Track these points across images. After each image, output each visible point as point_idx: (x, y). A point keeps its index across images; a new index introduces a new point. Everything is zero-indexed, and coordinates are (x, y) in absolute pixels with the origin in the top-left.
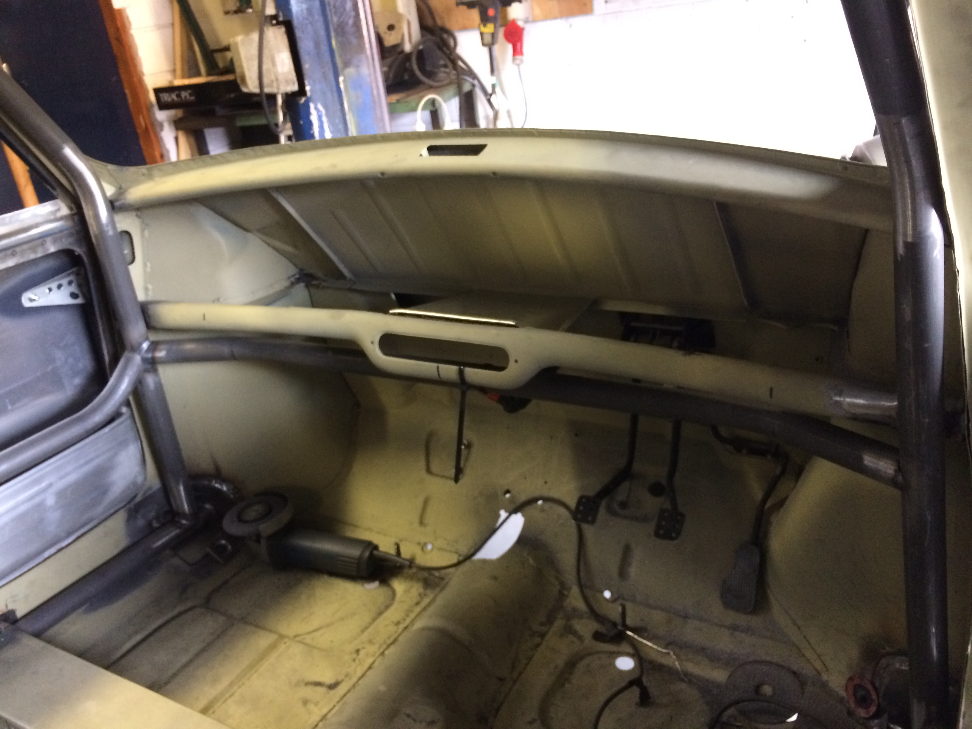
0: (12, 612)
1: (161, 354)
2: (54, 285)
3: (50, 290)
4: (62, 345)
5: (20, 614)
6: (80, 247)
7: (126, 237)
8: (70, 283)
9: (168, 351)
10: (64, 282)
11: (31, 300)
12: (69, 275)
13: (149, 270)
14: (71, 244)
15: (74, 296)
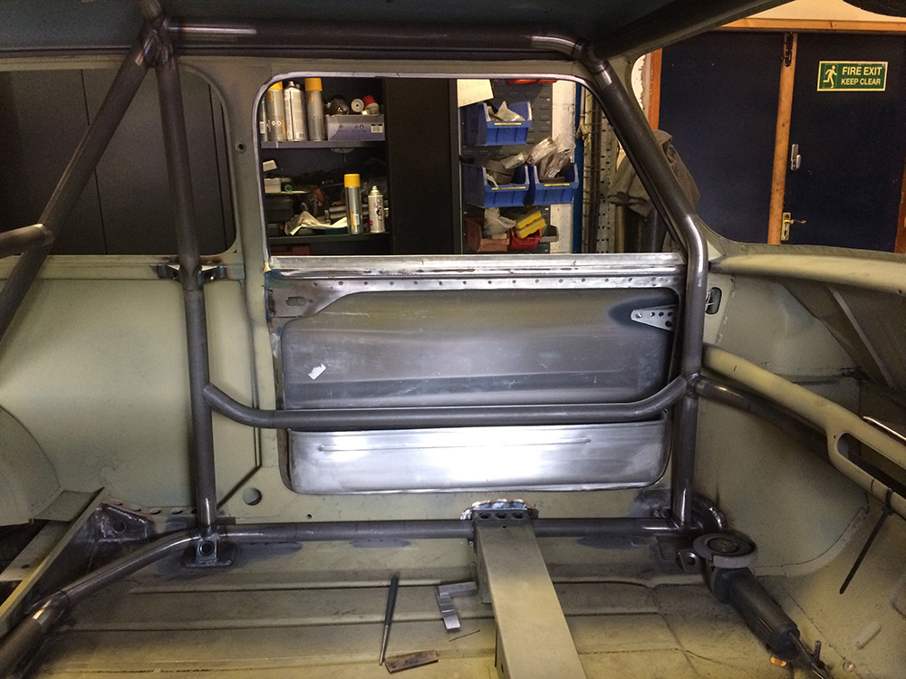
0: (537, 512)
1: (701, 387)
2: (657, 312)
3: (653, 314)
4: (647, 355)
5: (541, 516)
6: (678, 290)
7: (718, 294)
8: (669, 314)
9: (706, 386)
10: (666, 312)
11: (638, 317)
12: (670, 308)
13: (725, 323)
14: (673, 285)
15: (667, 324)
